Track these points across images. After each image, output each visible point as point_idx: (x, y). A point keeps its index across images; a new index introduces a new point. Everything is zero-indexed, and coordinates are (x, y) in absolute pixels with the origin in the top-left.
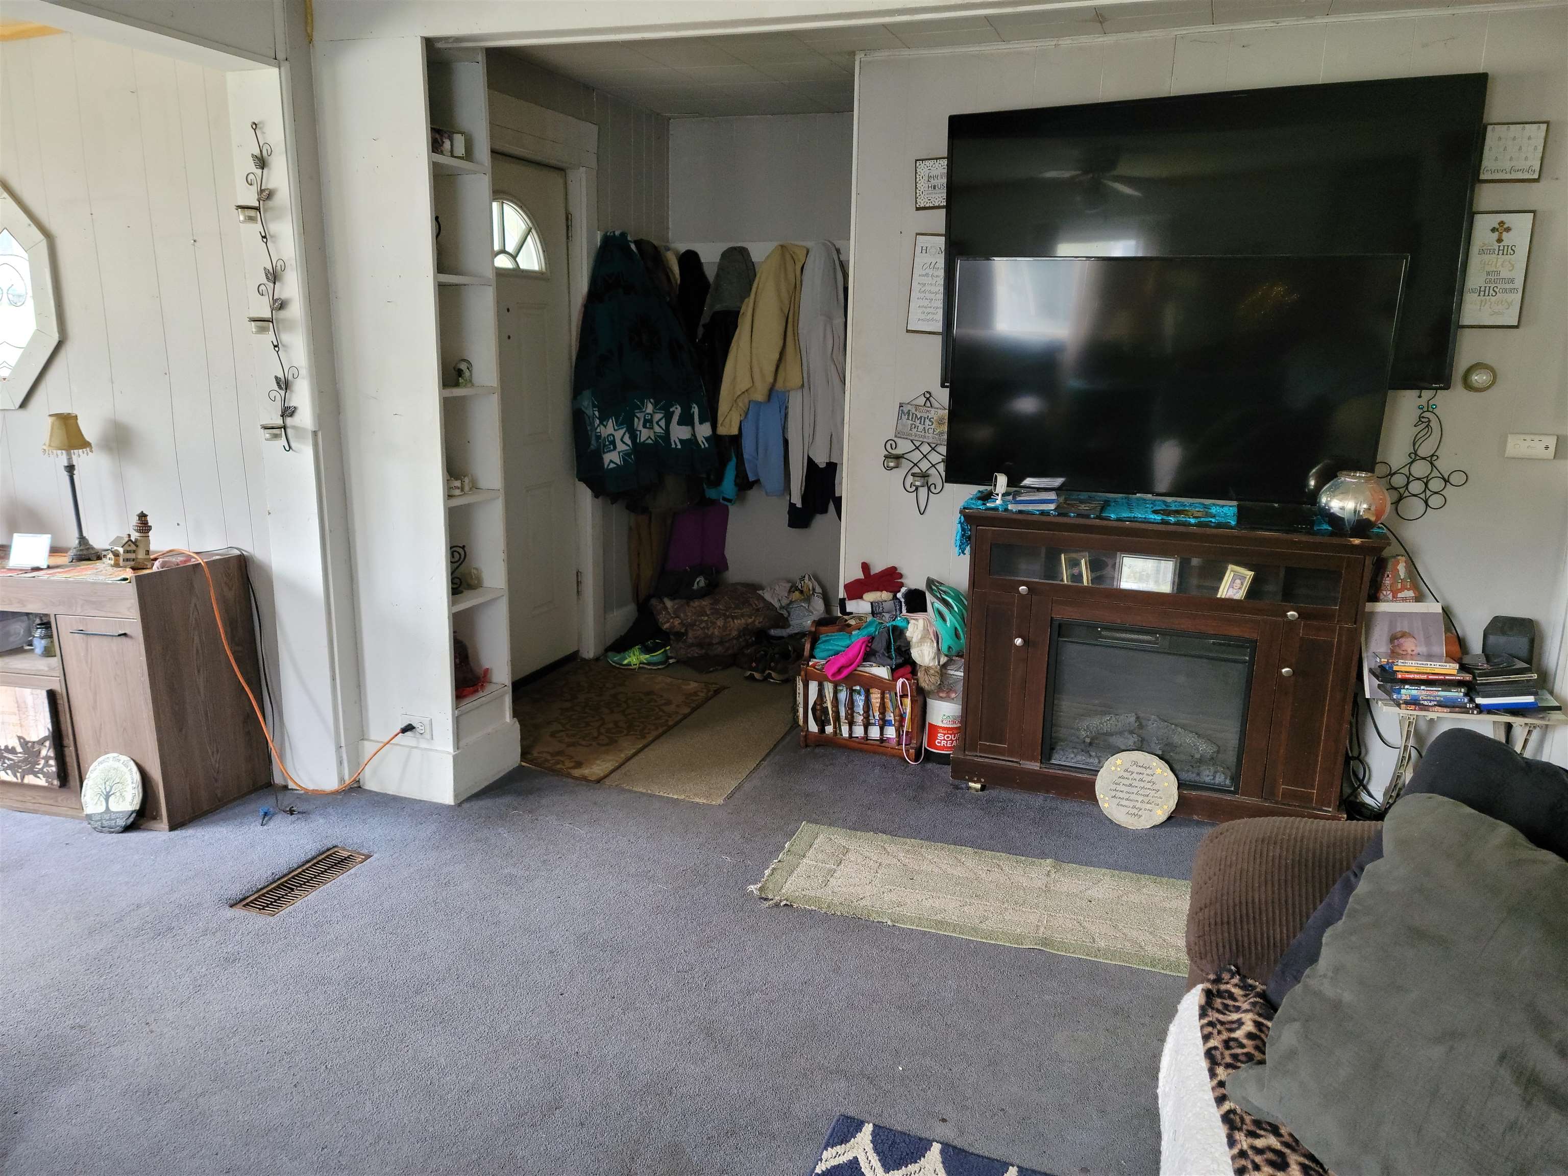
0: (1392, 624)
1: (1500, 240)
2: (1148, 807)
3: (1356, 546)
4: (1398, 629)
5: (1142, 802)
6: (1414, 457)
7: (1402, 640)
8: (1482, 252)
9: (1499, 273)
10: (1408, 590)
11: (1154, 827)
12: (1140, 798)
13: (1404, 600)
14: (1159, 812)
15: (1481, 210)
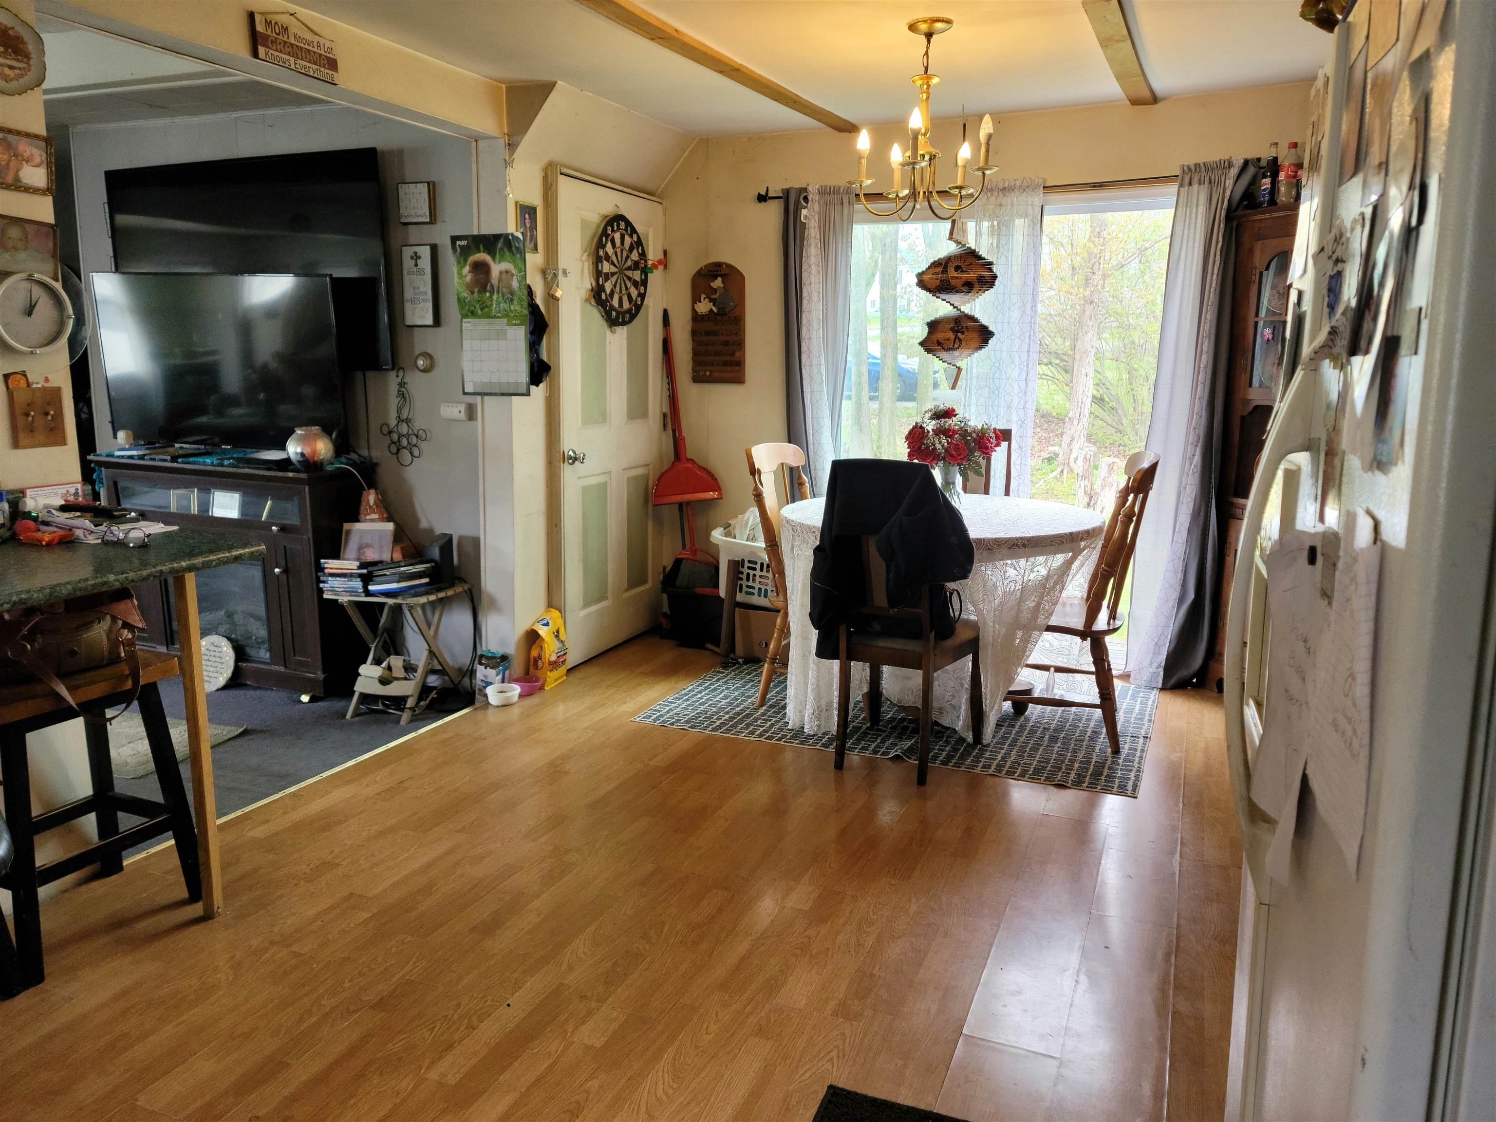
0: (361, 538)
1: (416, 265)
2: (215, 675)
3: (291, 478)
4: (365, 542)
5: (213, 672)
6: (400, 420)
7: (365, 550)
8: (409, 273)
9: (419, 288)
10: (375, 513)
11: (218, 690)
12: (212, 669)
13: (373, 520)
14: (221, 679)
15: (410, 243)
